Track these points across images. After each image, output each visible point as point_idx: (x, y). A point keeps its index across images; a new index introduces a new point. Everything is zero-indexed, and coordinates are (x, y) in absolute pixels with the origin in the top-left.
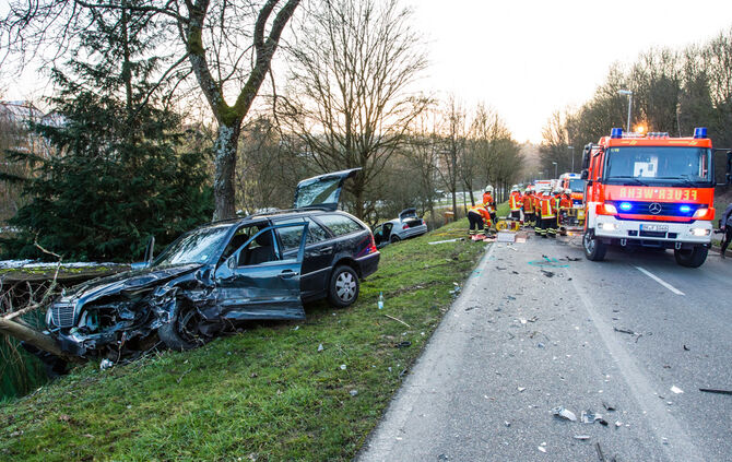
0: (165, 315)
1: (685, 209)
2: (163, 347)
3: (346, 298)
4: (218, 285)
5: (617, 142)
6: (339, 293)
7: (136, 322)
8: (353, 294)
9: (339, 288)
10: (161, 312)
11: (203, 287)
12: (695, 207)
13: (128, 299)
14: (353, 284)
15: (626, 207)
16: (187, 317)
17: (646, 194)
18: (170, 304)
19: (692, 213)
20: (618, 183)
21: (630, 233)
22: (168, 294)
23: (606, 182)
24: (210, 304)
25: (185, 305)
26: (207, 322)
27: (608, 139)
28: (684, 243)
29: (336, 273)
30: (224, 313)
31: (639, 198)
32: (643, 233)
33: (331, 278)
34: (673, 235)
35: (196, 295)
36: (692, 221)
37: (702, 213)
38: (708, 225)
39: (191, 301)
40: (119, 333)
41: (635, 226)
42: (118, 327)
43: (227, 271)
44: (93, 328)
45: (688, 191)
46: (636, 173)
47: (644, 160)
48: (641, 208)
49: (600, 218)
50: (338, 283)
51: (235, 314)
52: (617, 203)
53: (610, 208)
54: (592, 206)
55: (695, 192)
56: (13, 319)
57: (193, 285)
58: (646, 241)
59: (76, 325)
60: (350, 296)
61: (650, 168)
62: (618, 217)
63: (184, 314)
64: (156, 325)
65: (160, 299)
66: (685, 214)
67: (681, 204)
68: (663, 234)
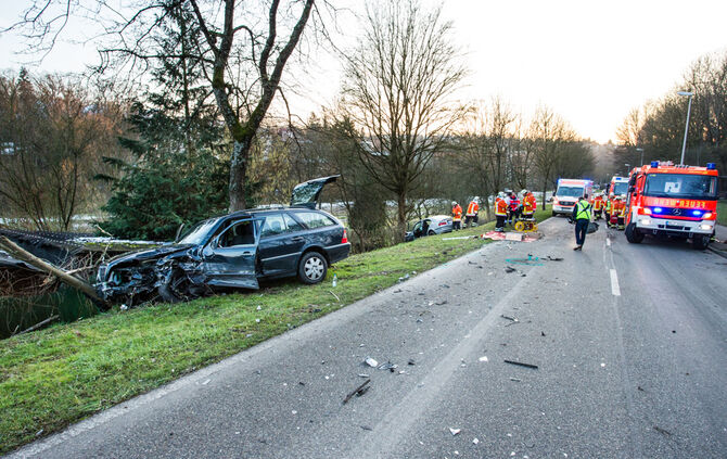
0: (162, 278)
1: (696, 213)
2: (160, 300)
3: (313, 278)
4: (204, 260)
5: (654, 170)
6: (308, 273)
7: (143, 282)
8: (320, 275)
9: (307, 269)
10: (160, 275)
11: (193, 261)
12: (704, 212)
13: (141, 266)
14: (322, 267)
15: (658, 210)
16: (180, 281)
17: (672, 203)
18: (168, 271)
19: (701, 216)
20: (653, 196)
21: (660, 226)
22: (166, 264)
23: (647, 195)
24: (197, 273)
25: (179, 273)
26: (195, 286)
27: (649, 167)
28: (695, 234)
29: (306, 257)
30: (208, 280)
31: (667, 205)
32: (668, 227)
33: (300, 260)
34: (688, 229)
35: (187, 266)
36: (701, 221)
37: (708, 215)
38: (712, 223)
39: (183, 270)
40: (132, 287)
41: (663, 222)
42: (131, 284)
43: (209, 251)
44: (117, 283)
45: (699, 203)
46: (666, 190)
47: (672, 181)
48: (667, 212)
49: (640, 217)
50: (307, 266)
51: (214, 282)
52: (652, 208)
53: (647, 211)
54: (635, 209)
55: (704, 203)
56: (72, 274)
57: (186, 259)
58: (669, 232)
59: (107, 280)
60: (317, 276)
61: (676, 186)
62: (652, 216)
63: (177, 279)
64: (158, 284)
65: (161, 267)
66: (696, 216)
67: (693, 210)
68: (681, 228)
